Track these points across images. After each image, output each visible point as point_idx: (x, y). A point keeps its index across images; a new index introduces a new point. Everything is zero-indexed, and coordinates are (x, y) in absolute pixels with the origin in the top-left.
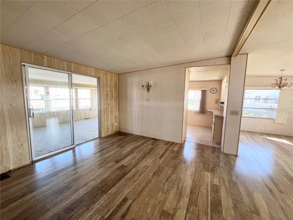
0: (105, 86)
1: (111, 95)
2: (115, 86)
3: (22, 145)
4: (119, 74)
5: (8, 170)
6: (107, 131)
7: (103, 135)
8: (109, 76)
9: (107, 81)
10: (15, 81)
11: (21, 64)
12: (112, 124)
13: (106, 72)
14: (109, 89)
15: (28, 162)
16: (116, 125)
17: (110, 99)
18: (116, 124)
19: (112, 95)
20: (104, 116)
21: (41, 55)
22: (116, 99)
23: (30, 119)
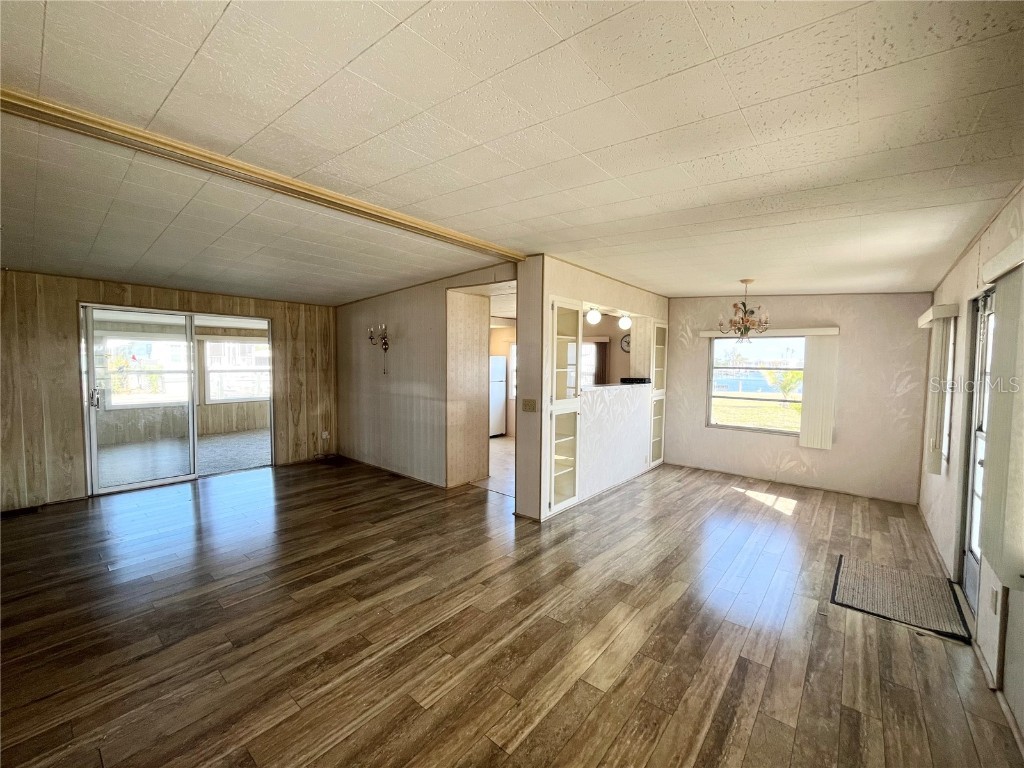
0: (289, 336)
1: (310, 361)
2: (325, 338)
3: (71, 458)
4: (336, 308)
5: (41, 503)
6: (296, 451)
7: (281, 461)
8: (302, 314)
9: (296, 325)
10: (65, 338)
11: (78, 305)
12: (313, 434)
13: (293, 304)
14: (301, 345)
15: (82, 495)
16: (324, 437)
17: (307, 371)
18: (325, 435)
19: (314, 360)
20: (287, 412)
21: (120, 284)
22: (325, 371)
23: (92, 408)
